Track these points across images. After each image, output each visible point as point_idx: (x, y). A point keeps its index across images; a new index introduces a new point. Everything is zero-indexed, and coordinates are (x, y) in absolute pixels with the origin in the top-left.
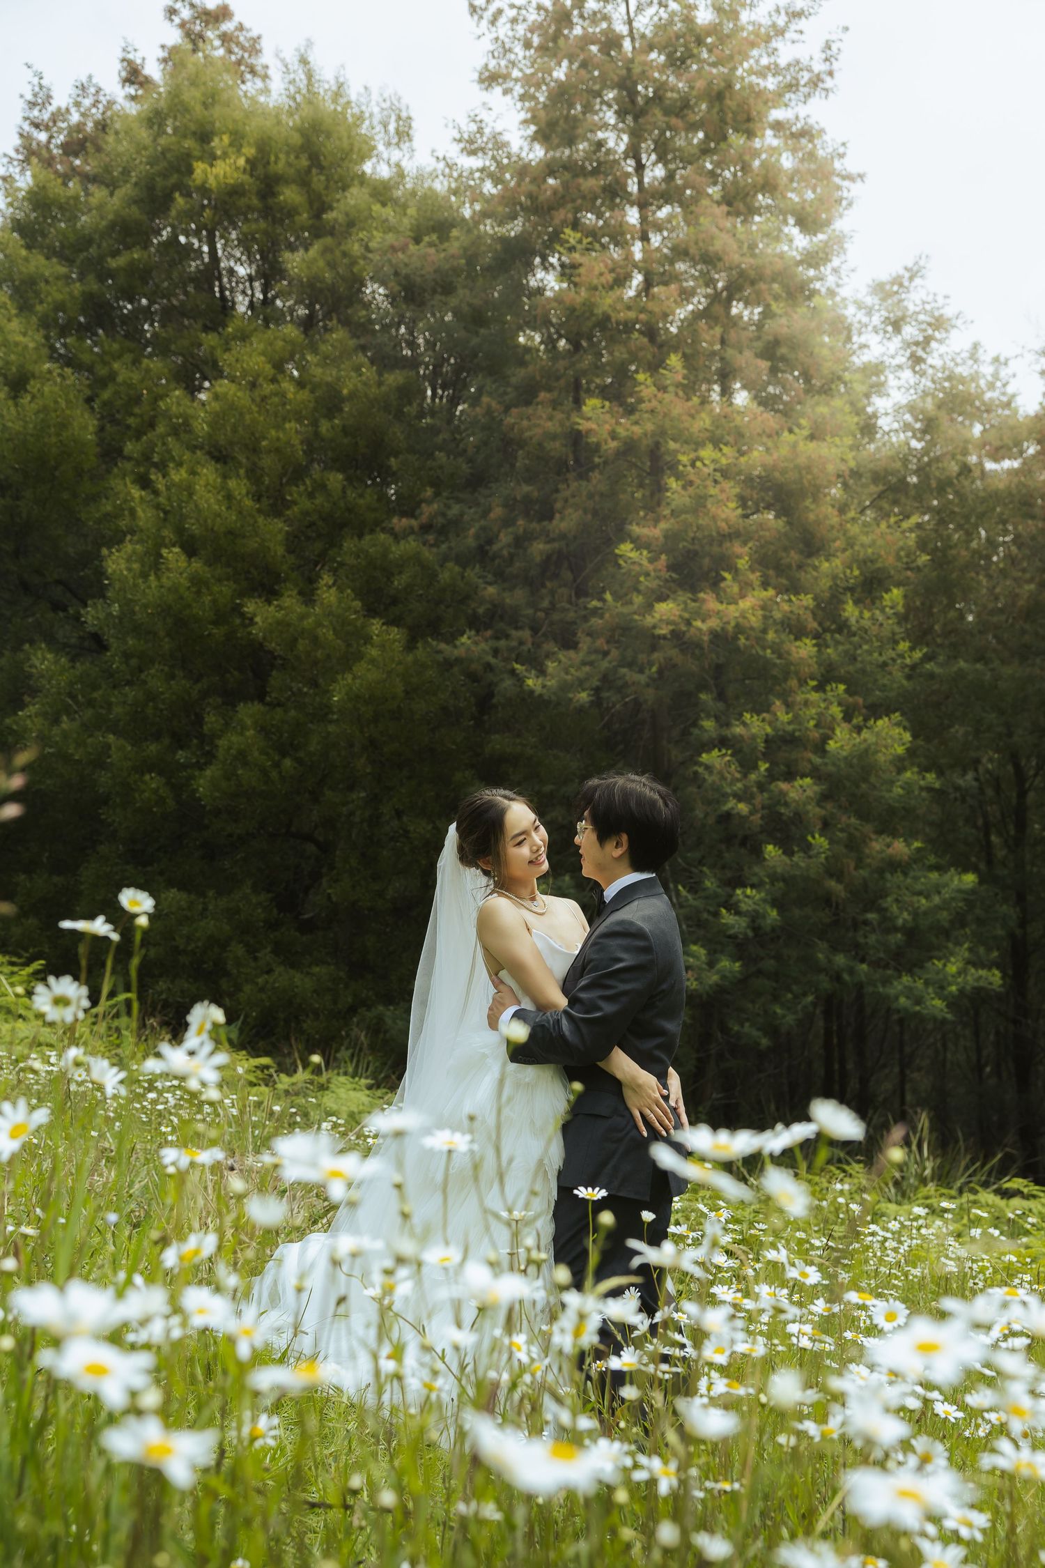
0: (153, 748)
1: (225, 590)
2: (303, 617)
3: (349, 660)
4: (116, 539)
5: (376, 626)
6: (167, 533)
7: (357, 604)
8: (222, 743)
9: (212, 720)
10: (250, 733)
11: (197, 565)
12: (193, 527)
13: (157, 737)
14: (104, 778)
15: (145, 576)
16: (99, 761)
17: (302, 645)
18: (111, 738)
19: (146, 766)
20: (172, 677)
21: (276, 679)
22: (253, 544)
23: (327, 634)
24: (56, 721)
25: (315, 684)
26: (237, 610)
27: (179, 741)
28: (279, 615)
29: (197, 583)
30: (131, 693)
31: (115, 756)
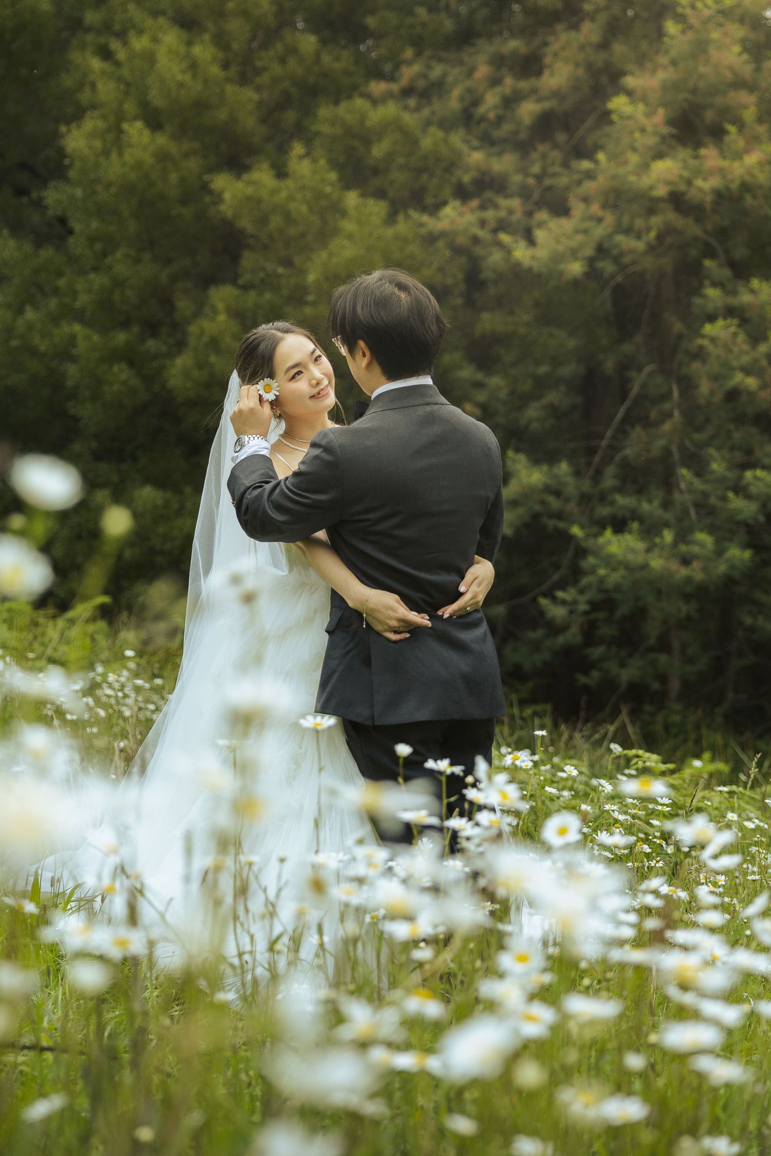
0: (121, 338)
1: (193, 165)
2: (275, 192)
3: (325, 234)
4: (78, 115)
5: (352, 198)
6: (130, 107)
7: (333, 176)
8: (193, 329)
9: (183, 305)
10: (222, 318)
11: (162, 140)
12: (156, 98)
13: (125, 324)
14: (72, 371)
15: (106, 153)
16: (66, 353)
17: (276, 221)
18: (77, 328)
19: (113, 356)
20: (138, 261)
21: (248, 260)
22: (222, 115)
23: (300, 208)
24: (20, 311)
25: (288, 263)
26: (205, 188)
27: (152, 329)
28: (250, 191)
29: (163, 157)
30: (98, 280)
31: (82, 347)
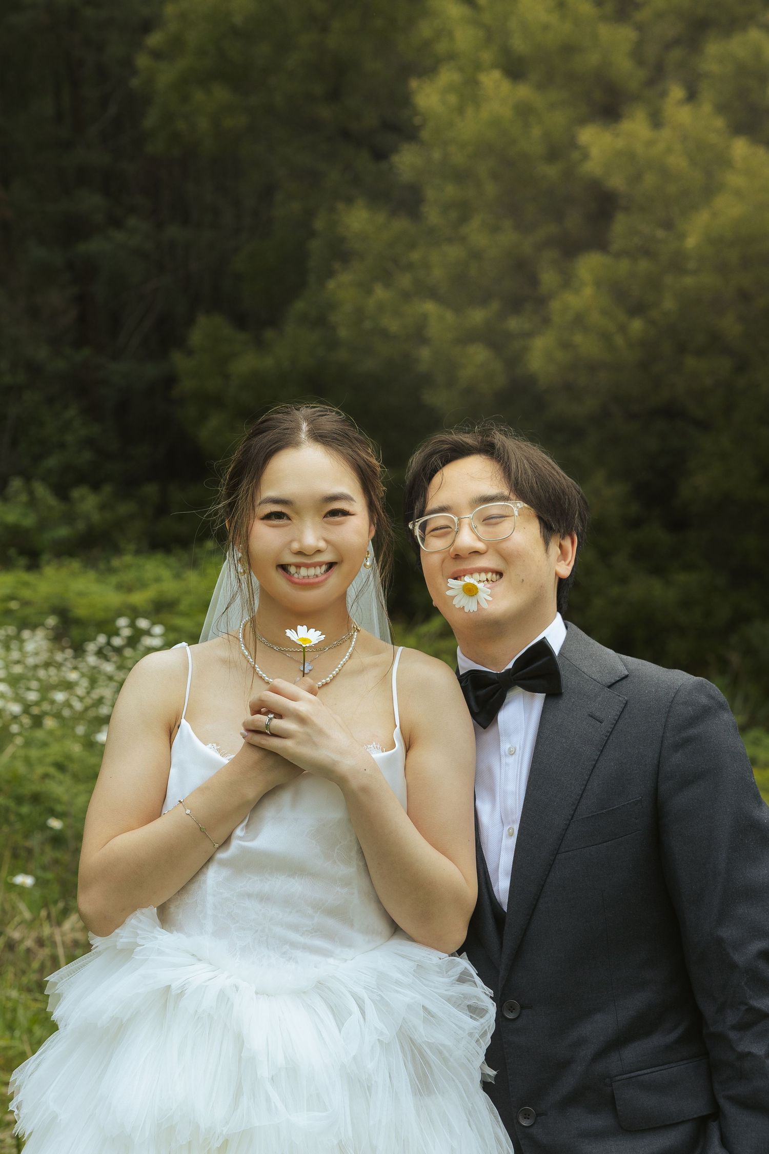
0: (478, 316)
1: (559, 119)
2: (650, 143)
3: (710, 190)
4: (428, 70)
5: (740, 148)
6: (487, 56)
7: (719, 123)
8: (555, 305)
9: (548, 278)
10: (588, 291)
11: (524, 91)
12: (519, 44)
13: (484, 300)
14: (425, 353)
15: (461, 110)
16: (419, 335)
17: (650, 180)
18: (430, 307)
19: (469, 337)
20: (495, 229)
21: (620, 225)
22: (593, 59)
23: (678, 162)
24: (369, 292)
25: (668, 225)
26: (573, 144)
27: (515, 305)
28: (620, 143)
29: (524, 111)
30: (454, 252)
31: (434, 330)
